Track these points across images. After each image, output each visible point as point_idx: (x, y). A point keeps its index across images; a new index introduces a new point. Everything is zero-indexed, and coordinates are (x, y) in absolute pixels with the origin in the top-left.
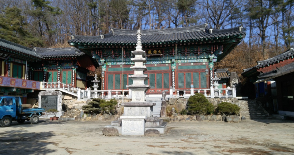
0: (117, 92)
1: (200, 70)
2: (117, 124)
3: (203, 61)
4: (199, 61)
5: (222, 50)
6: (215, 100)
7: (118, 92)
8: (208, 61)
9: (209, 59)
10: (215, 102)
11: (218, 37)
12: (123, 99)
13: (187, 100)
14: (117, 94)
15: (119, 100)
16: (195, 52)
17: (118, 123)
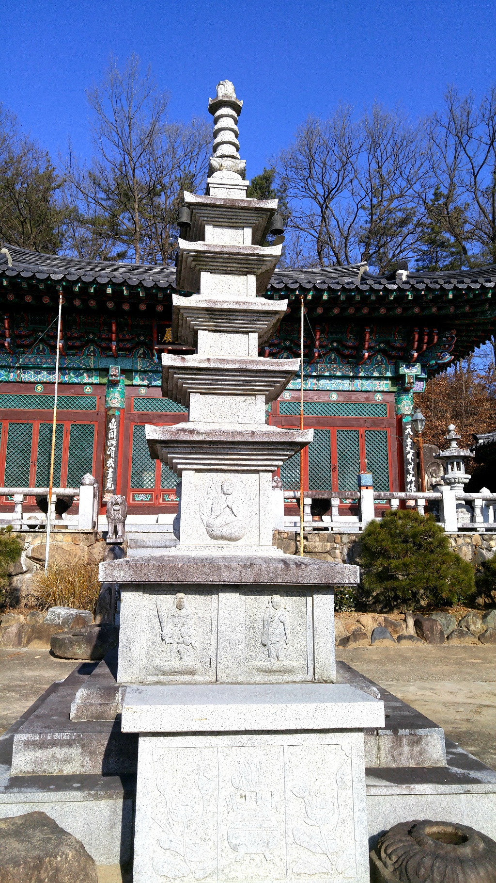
0: (19, 498)
1: (362, 422)
2: (66, 761)
3: (377, 389)
4: (359, 388)
5: (450, 346)
6: (460, 541)
7: (25, 496)
8: (395, 389)
9: (398, 380)
10: (464, 548)
11: (455, 288)
12: (48, 530)
13: (345, 539)
14: (19, 508)
15: (29, 538)
16: (347, 352)
17: (75, 752)
